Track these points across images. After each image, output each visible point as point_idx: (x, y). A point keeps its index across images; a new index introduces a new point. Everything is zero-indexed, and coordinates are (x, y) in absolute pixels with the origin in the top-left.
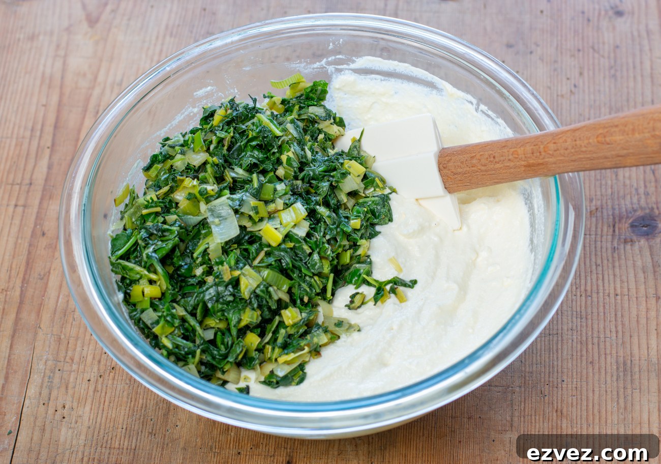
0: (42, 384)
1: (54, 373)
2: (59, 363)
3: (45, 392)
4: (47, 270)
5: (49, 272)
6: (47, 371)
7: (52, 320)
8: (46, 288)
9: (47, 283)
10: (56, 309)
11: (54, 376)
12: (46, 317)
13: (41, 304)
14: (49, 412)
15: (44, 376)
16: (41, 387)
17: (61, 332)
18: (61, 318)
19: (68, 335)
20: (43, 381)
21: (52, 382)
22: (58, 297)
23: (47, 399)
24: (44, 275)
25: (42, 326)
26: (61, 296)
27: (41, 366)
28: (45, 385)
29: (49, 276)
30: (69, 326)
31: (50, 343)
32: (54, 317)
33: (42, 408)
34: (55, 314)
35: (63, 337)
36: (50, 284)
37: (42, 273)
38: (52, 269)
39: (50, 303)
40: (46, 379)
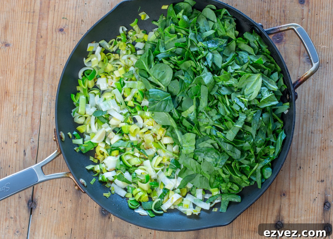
0: (47, 106)
1: (51, 101)
2: (53, 97)
3: (49, 109)
4: (44, 54)
5: (45, 55)
6: (49, 101)
7: (48, 78)
8: (45, 63)
9: (45, 61)
10: (49, 72)
11: (51, 102)
12: (46, 76)
13: (44, 70)
14: (51, 118)
15: (48, 103)
16: (47, 107)
17: (52, 83)
18: (52, 77)
19: (55, 84)
20: (47, 105)
21: (51, 105)
22: (50, 67)
23: (49, 113)
24: (44, 57)
25: (45, 80)
26: (51, 67)
27: (46, 98)
28: (48, 106)
29: (45, 57)
30: (55, 80)
31: (49, 88)
32: (49, 76)
33: (48, 117)
34: (49, 75)
35: (53, 85)
36: (46, 61)
37: (43, 56)
38: (46, 54)
39: (47, 70)
40: (49, 104)
